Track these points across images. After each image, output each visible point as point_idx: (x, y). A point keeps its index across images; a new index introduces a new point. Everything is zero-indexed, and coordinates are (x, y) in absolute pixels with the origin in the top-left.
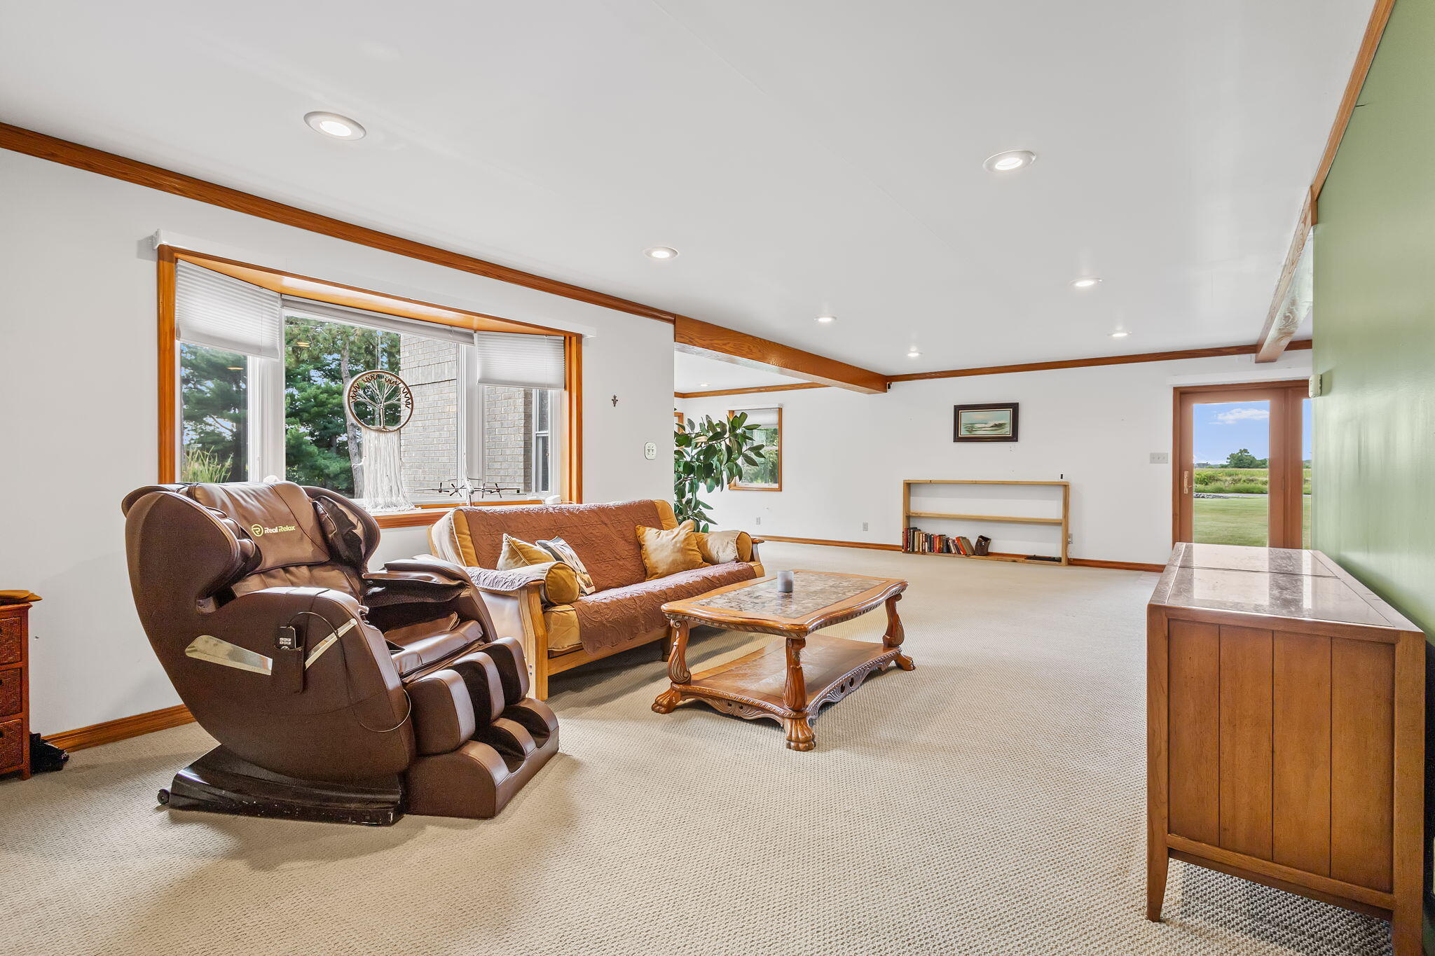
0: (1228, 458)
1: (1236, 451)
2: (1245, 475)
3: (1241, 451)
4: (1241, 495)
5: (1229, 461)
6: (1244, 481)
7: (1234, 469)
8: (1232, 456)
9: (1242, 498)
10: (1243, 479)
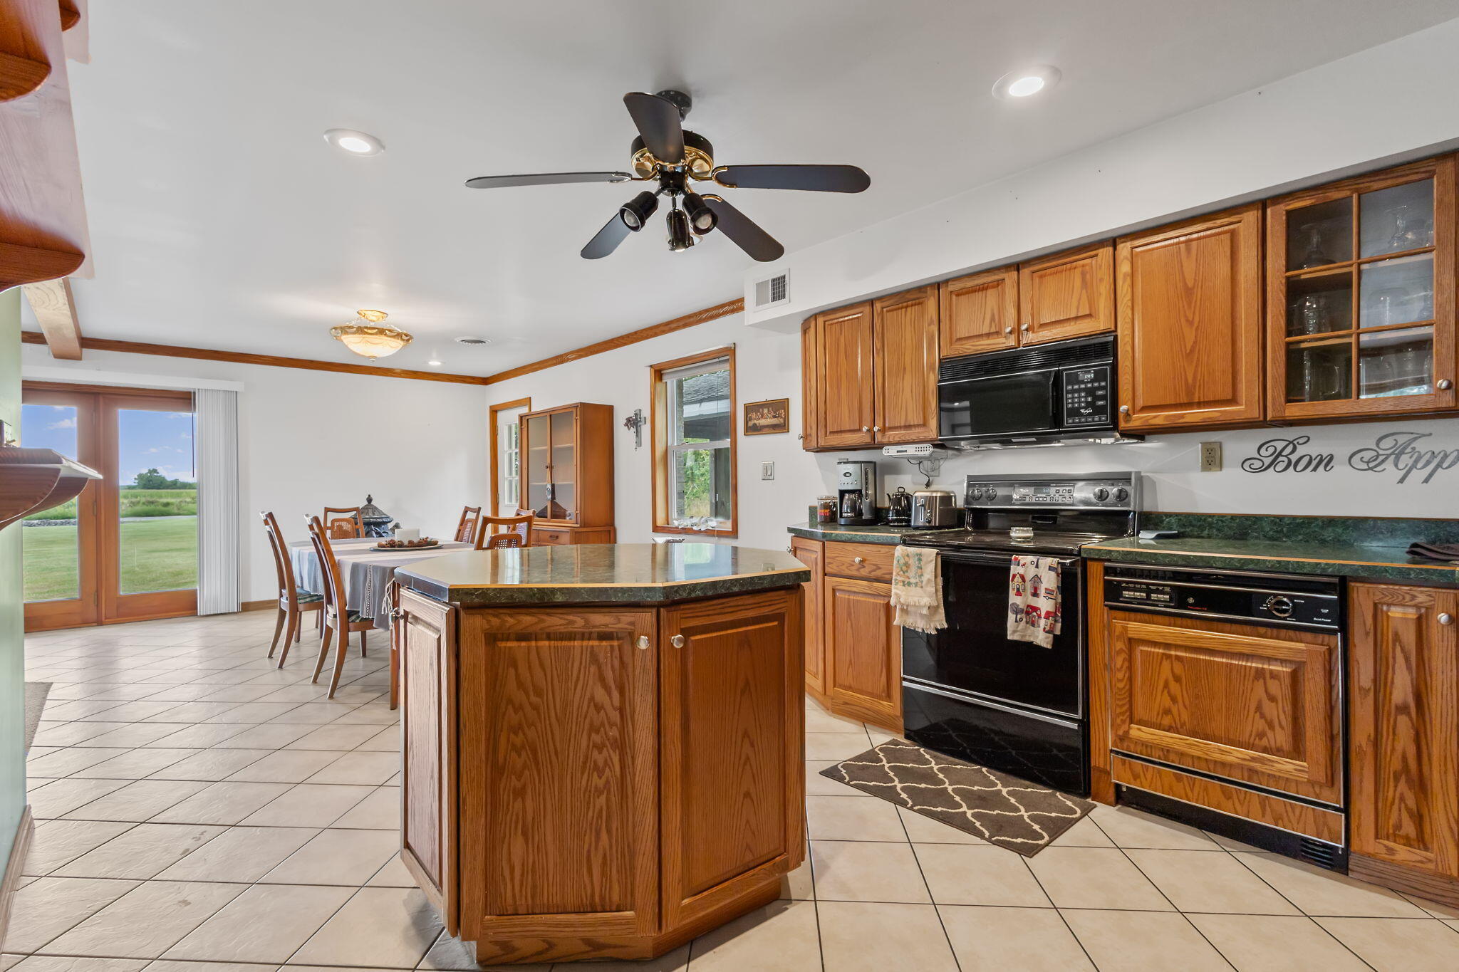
0: (135, 479)
1: (145, 471)
2: (145, 496)
3: (150, 471)
4: (138, 519)
5: (137, 481)
6: (144, 504)
7: (143, 490)
8: (141, 477)
9: (139, 522)
10: (141, 502)
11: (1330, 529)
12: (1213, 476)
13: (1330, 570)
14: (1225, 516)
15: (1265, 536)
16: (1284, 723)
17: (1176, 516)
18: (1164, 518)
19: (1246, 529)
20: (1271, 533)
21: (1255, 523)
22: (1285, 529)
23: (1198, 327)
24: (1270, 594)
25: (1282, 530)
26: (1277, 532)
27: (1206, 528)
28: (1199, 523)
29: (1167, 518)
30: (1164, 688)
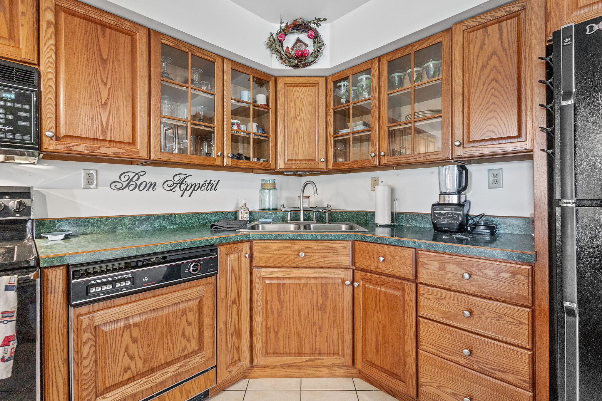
11: (157, 221)
12: (92, 192)
13: (212, 242)
14: (102, 218)
15: (126, 228)
16: (195, 335)
17: (67, 220)
18: (57, 222)
19: (116, 225)
20: (129, 226)
21: (120, 221)
22: (136, 223)
23: (110, 88)
24: (190, 262)
25: (135, 224)
26: (132, 225)
27: (89, 227)
28: (84, 224)
29: (59, 222)
30: (125, 353)
